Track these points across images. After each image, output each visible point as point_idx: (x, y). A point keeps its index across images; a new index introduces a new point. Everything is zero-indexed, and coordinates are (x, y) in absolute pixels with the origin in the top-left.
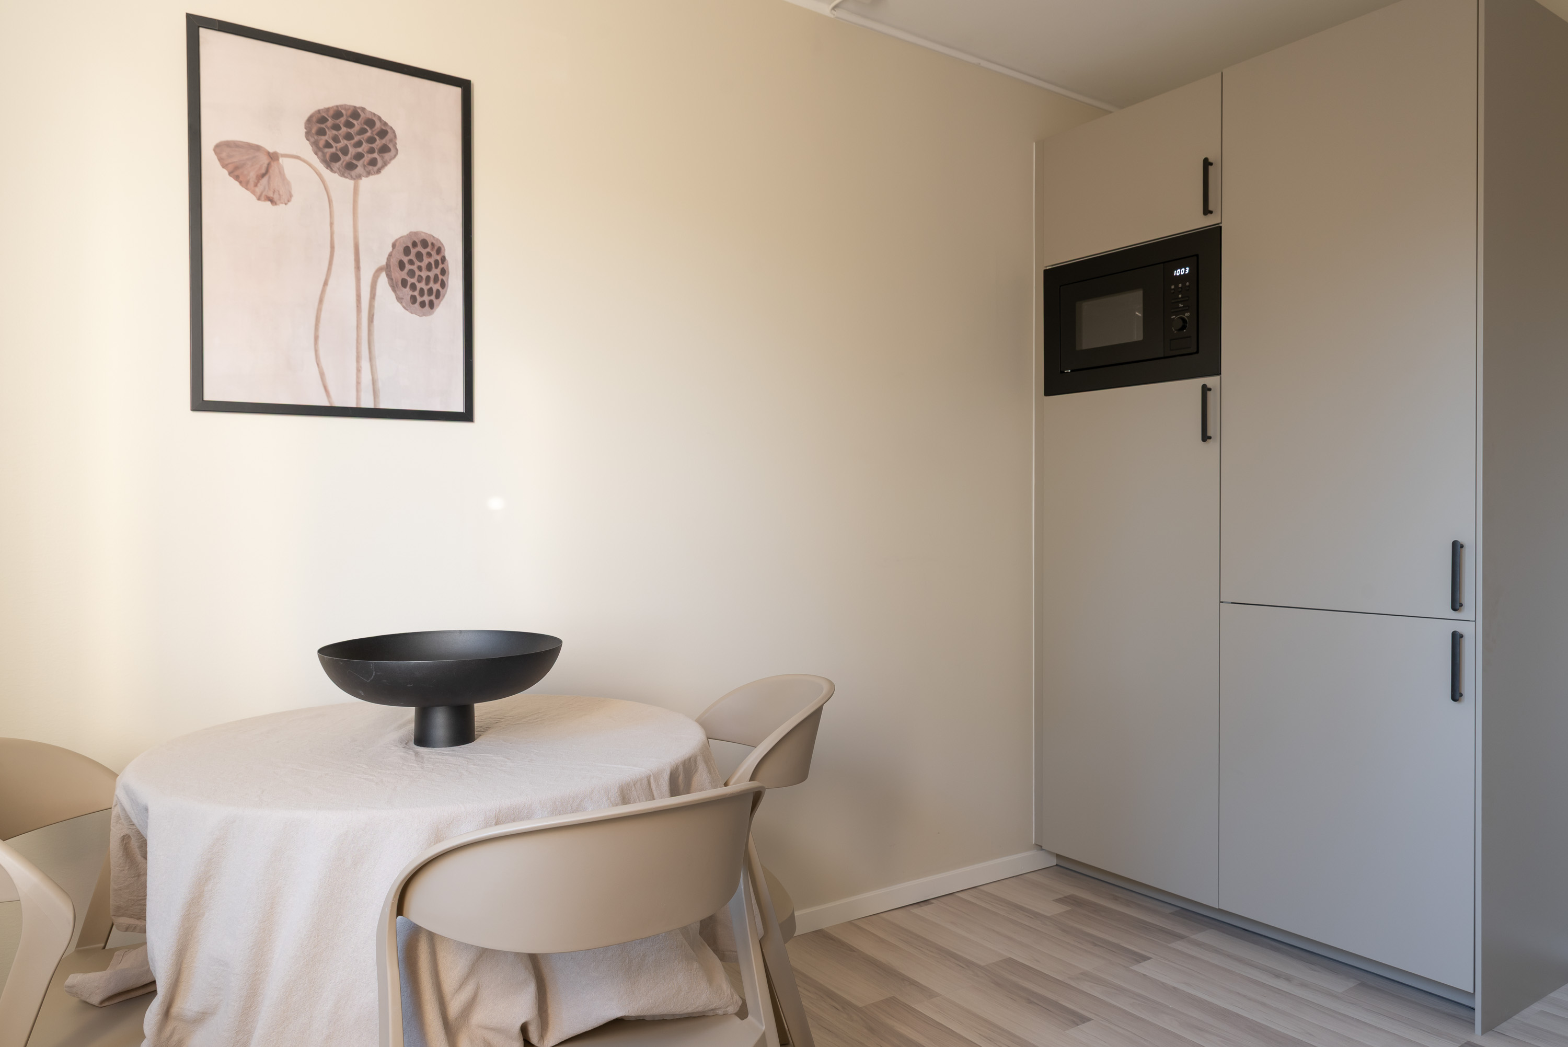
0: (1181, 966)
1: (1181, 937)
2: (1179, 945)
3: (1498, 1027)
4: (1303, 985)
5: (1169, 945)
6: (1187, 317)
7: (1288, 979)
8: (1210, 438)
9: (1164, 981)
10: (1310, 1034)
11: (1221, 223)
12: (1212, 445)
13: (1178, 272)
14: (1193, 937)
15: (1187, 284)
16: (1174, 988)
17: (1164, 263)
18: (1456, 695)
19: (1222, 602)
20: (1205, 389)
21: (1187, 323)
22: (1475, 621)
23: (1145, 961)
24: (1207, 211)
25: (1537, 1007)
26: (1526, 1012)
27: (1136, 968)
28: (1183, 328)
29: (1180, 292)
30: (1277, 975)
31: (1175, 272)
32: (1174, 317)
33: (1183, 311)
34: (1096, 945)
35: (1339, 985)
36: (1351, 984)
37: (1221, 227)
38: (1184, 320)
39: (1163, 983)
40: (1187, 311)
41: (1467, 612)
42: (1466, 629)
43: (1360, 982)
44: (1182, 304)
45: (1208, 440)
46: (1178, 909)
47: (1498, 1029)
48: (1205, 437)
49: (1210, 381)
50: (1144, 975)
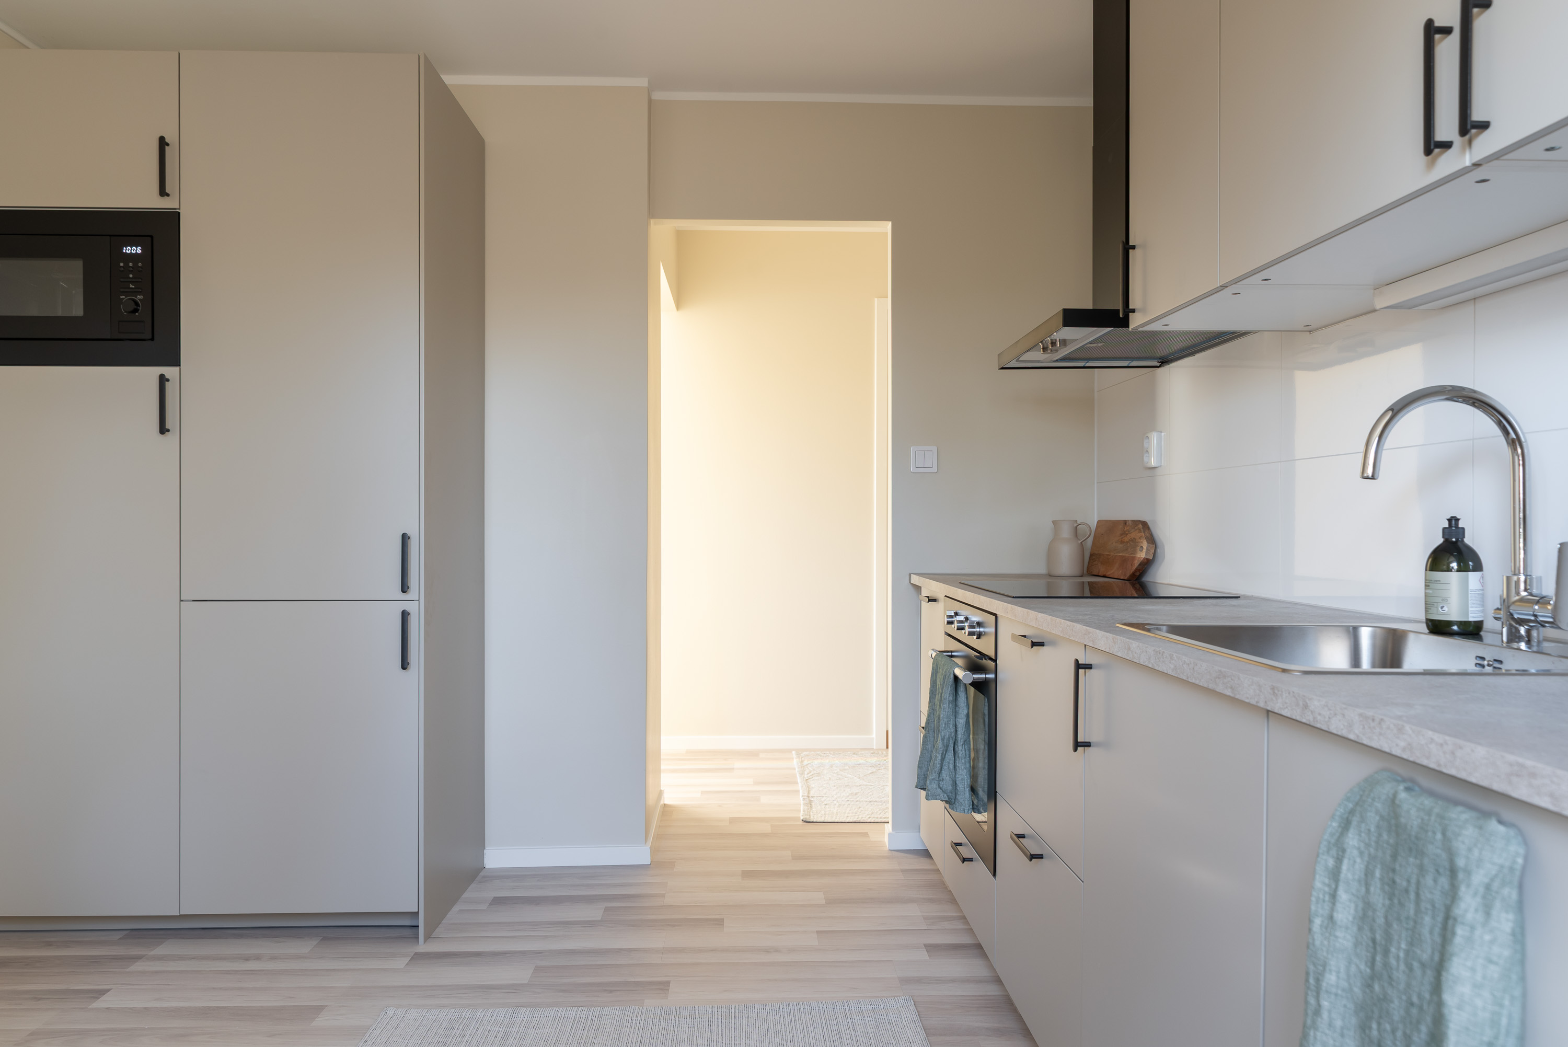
0: (147, 985)
1: (138, 958)
2: (138, 966)
3: (434, 934)
4: (273, 958)
5: (128, 970)
6: (140, 300)
7: (258, 958)
8: (168, 430)
9: (132, 1006)
10: (290, 998)
11: (179, 209)
12: (171, 439)
13: (128, 250)
14: (152, 953)
15: (140, 264)
16: (145, 1008)
17: (110, 236)
18: (405, 665)
19: (182, 601)
20: (163, 380)
21: (139, 307)
22: (419, 600)
23: (104, 994)
24: (163, 192)
25: (456, 908)
26: (449, 915)
27: (96, 1005)
28: (136, 311)
29: (131, 272)
30: (247, 959)
31: (125, 248)
32: (124, 297)
33: (136, 293)
34: (39, 999)
35: (303, 947)
36: (314, 942)
37: (179, 213)
38: (136, 303)
39: (131, 1009)
40: (140, 293)
41: (413, 594)
42: (412, 608)
43: (321, 938)
44: (133, 285)
45: (167, 433)
46: (127, 932)
47: (434, 935)
48: (163, 430)
49: (168, 371)
50: (108, 1008)
